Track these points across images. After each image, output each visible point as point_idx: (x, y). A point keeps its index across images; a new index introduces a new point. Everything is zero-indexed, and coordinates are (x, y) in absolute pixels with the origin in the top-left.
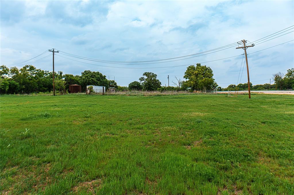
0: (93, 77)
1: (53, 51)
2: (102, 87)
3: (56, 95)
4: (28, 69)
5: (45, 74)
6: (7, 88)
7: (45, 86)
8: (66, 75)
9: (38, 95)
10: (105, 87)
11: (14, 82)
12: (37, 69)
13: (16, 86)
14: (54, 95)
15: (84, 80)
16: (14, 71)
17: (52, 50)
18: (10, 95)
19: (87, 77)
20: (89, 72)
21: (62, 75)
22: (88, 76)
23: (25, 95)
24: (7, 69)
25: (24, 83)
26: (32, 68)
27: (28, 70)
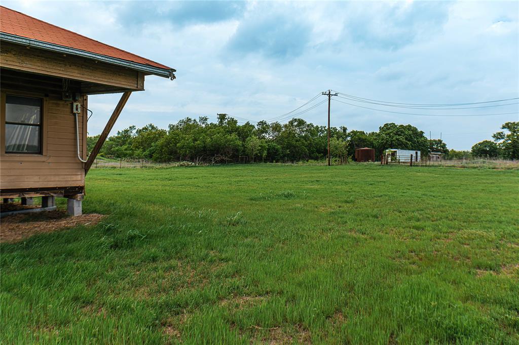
0: (399, 135)
1: (329, 95)
2: (415, 152)
3: (332, 165)
4: (296, 123)
5: (321, 131)
6: (265, 153)
7: (319, 151)
8: (353, 132)
9: (307, 164)
10: (419, 153)
11: (275, 144)
12: (308, 123)
13: (277, 150)
14: (329, 165)
15: (383, 139)
16: (276, 127)
17: (328, 93)
18: (268, 163)
19: (389, 134)
20: (393, 125)
21: (348, 132)
22: (391, 133)
23: (287, 164)
24: (267, 126)
25: (289, 146)
26: (301, 123)
27: (296, 126)
